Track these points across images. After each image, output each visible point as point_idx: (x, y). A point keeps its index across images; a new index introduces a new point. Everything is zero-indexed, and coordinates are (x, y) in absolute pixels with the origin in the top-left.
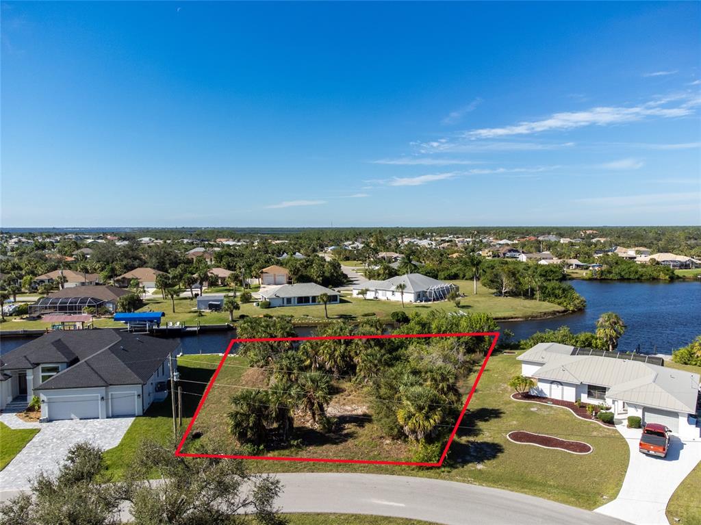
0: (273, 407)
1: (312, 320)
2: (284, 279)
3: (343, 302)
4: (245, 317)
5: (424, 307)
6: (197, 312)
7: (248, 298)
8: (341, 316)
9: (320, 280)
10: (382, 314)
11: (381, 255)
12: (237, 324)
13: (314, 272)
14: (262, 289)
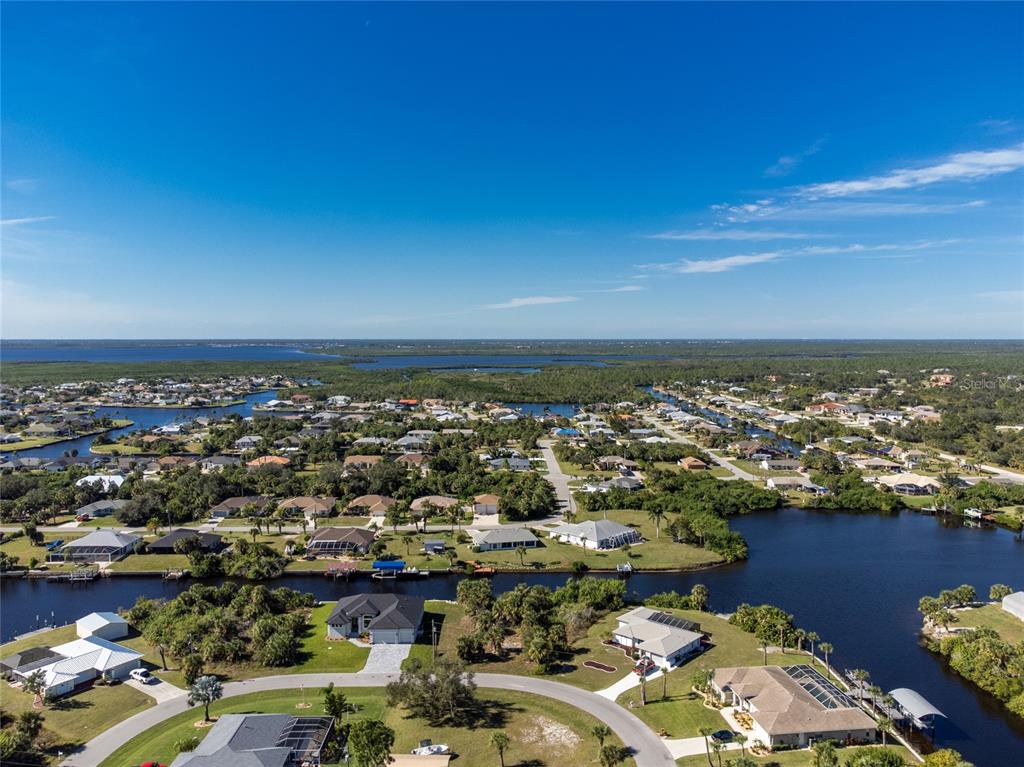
0: (476, 645)
1: (511, 567)
2: (495, 509)
3: (540, 545)
4: (460, 563)
5: (603, 555)
6: (425, 554)
7: (463, 539)
8: (534, 564)
9: (526, 513)
10: (566, 562)
11: (603, 460)
12: (456, 568)
13: (521, 505)
14: (475, 521)
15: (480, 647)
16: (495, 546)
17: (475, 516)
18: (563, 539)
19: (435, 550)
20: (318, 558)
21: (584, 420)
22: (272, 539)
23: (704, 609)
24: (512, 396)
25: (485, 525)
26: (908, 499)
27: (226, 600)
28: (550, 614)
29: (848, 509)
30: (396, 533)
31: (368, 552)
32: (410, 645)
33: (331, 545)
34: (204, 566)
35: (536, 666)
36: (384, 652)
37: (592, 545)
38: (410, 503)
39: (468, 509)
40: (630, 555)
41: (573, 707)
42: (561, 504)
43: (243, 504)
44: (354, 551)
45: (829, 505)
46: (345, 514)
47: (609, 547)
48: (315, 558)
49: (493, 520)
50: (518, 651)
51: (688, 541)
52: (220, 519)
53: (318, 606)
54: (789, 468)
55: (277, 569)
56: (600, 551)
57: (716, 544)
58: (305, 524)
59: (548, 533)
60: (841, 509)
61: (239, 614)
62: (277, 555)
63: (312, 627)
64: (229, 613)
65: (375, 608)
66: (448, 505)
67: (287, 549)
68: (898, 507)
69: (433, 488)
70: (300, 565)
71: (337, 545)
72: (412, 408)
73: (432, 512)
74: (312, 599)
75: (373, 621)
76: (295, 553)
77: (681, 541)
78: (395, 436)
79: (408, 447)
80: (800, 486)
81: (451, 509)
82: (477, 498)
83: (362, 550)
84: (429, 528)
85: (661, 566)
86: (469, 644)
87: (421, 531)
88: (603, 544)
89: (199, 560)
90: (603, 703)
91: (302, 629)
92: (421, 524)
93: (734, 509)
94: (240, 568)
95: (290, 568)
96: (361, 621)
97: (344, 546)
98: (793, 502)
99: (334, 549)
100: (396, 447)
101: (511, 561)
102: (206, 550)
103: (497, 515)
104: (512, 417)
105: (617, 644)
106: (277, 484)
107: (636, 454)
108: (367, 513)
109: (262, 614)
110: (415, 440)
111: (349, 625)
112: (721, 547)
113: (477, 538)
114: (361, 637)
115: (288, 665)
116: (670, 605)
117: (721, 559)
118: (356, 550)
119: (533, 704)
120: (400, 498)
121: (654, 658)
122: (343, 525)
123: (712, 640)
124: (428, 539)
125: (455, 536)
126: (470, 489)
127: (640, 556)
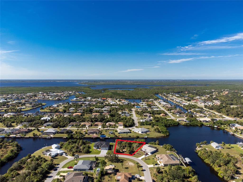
1: (125, 137)
2: (122, 125)
3: (130, 132)
4: (116, 136)
5: (142, 135)
6: (109, 134)
7: (116, 131)
8: (129, 136)
9: (128, 126)
10: (135, 136)
11: (144, 114)
12: (115, 137)
13: (127, 124)
14: (118, 127)
15: (119, 151)
16: (122, 133)
17: (119, 126)
18: (135, 131)
19: (111, 133)
20: (90, 134)
21: (142, 104)
22: (81, 131)
23: (159, 145)
24: (127, 97)
25: (120, 128)
26: (204, 123)
27: (76, 142)
28: (131, 145)
29: (192, 125)
30: (104, 130)
31: (99, 134)
32: (107, 150)
33: (92, 132)
34: (70, 136)
35: (128, 154)
36: (103, 151)
37: (140, 133)
38: (106, 124)
39: (117, 125)
40: (147, 135)
41: (134, 160)
42: (135, 124)
43: (74, 123)
44: (96, 134)
45: (188, 125)
46: (94, 126)
47: (143, 133)
48: (89, 135)
49: (122, 127)
50: (126, 151)
51: (158, 132)
52: (70, 127)
53: (91, 143)
54: (183, 116)
55: (83, 137)
56: (142, 134)
57: (163, 133)
58: (87, 128)
59: (132, 130)
60: (191, 125)
61: (78, 145)
62: (83, 134)
63: (91, 147)
64: (77, 144)
65: (101, 144)
66: (113, 124)
67: (84, 133)
68: (202, 125)
69: (110, 120)
70: (87, 136)
71: (93, 132)
72: (105, 100)
73: (110, 125)
74: (90, 142)
75: (101, 146)
76: (86, 134)
77: (157, 132)
78: (102, 108)
79: (105, 111)
80: (183, 120)
81: (114, 125)
82: (119, 123)
83: (98, 133)
84: (110, 129)
85: (152, 137)
86: (117, 150)
87: (108, 129)
88: (142, 132)
89: (69, 135)
90: (139, 160)
91: (89, 147)
92: (108, 128)
93: (169, 125)
94: (76, 136)
95: (85, 136)
96: (99, 146)
97: (94, 132)
98: (181, 124)
99: (93, 133)
100: (102, 110)
101: (125, 135)
102: (70, 133)
103: (123, 126)
104: (126, 103)
105: (142, 150)
106: (80, 119)
107: (151, 113)
108: (98, 126)
109: (82, 145)
110: (106, 109)
111: (97, 147)
112: (164, 133)
113: (119, 131)
114: (99, 149)
115: (88, 153)
116: (153, 144)
117: (164, 135)
118: (97, 133)
119: (128, 160)
120: (104, 122)
121: (148, 153)
122: (94, 128)
123: (158, 150)
124: (110, 131)
125: (115, 131)
126: (117, 121)
127: (149, 135)
